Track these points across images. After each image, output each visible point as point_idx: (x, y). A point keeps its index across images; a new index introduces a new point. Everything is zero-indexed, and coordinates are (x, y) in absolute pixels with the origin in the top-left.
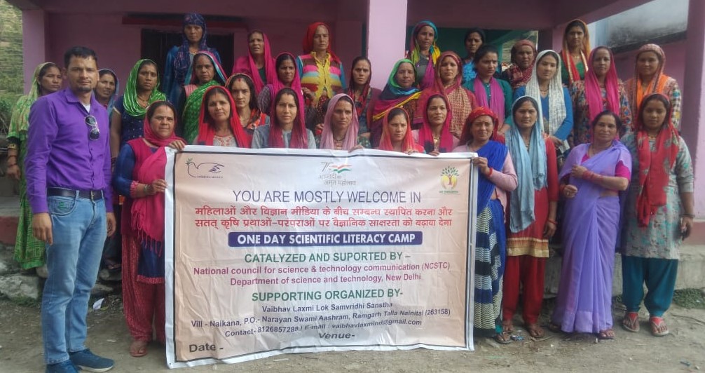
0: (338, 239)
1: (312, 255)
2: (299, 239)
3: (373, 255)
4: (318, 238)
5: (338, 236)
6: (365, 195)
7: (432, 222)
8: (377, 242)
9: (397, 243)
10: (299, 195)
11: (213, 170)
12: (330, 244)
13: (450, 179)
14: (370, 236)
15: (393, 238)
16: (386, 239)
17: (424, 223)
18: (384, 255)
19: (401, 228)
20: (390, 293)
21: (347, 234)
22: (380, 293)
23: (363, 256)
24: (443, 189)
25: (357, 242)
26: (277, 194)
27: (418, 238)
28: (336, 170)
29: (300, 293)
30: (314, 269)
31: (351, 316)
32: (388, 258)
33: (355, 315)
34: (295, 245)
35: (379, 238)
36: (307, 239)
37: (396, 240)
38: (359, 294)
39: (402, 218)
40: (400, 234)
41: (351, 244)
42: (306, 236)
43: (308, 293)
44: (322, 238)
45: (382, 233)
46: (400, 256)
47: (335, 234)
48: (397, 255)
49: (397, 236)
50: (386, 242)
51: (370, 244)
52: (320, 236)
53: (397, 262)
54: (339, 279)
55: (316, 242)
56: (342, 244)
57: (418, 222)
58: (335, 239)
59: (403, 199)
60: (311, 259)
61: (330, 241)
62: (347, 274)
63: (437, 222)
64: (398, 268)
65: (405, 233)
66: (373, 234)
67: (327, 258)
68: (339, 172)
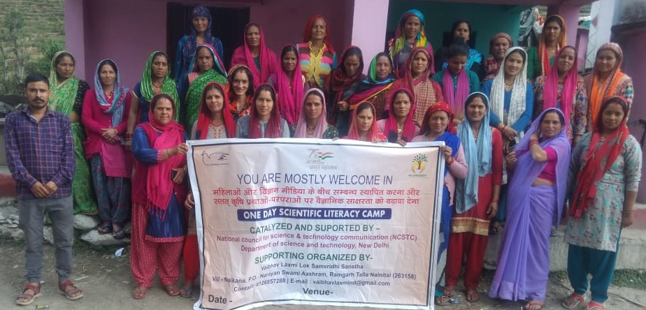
0: (320, 214)
1: (298, 225)
2: (288, 212)
3: (349, 227)
4: (303, 212)
5: (320, 211)
6: (345, 178)
7: (401, 201)
8: (353, 216)
9: (370, 218)
10: (289, 177)
11: (222, 158)
12: (313, 217)
13: (420, 164)
14: (347, 212)
15: (366, 214)
16: (360, 214)
17: (393, 201)
18: (358, 227)
19: (373, 206)
20: (362, 257)
21: (327, 209)
22: (353, 257)
23: (340, 228)
24: (413, 174)
25: (336, 216)
26: (271, 176)
27: (388, 214)
28: (320, 157)
29: (287, 253)
30: (298, 236)
31: (328, 274)
32: (361, 229)
33: (331, 274)
34: (284, 216)
35: (354, 214)
36: (293, 213)
37: (368, 215)
38: (335, 257)
39: (375, 197)
40: (373, 210)
41: (330, 218)
42: (293, 210)
43: (293, 254)
44: (307, 213)
45: (357, 209)
46: (371, 228)
47: (317, 209)
48: (369, 228)
49: (370, 212)
50: (360, 217)
51: (346, 218)
52: (305, 211)
53: (369, 233)
54: (319, 245)
55: (301, 215)
56: (323, 217)
57: (389, 201)
58: (317, 214)
59: (377, 182)
60: (296, 228)
61: (313, 215)
62: (326, 242)
63: (406, 201)
64: (370, 238)
65: (377, 210)
66: (350, 210)
67: (310, 228)
68: (323, 159)
